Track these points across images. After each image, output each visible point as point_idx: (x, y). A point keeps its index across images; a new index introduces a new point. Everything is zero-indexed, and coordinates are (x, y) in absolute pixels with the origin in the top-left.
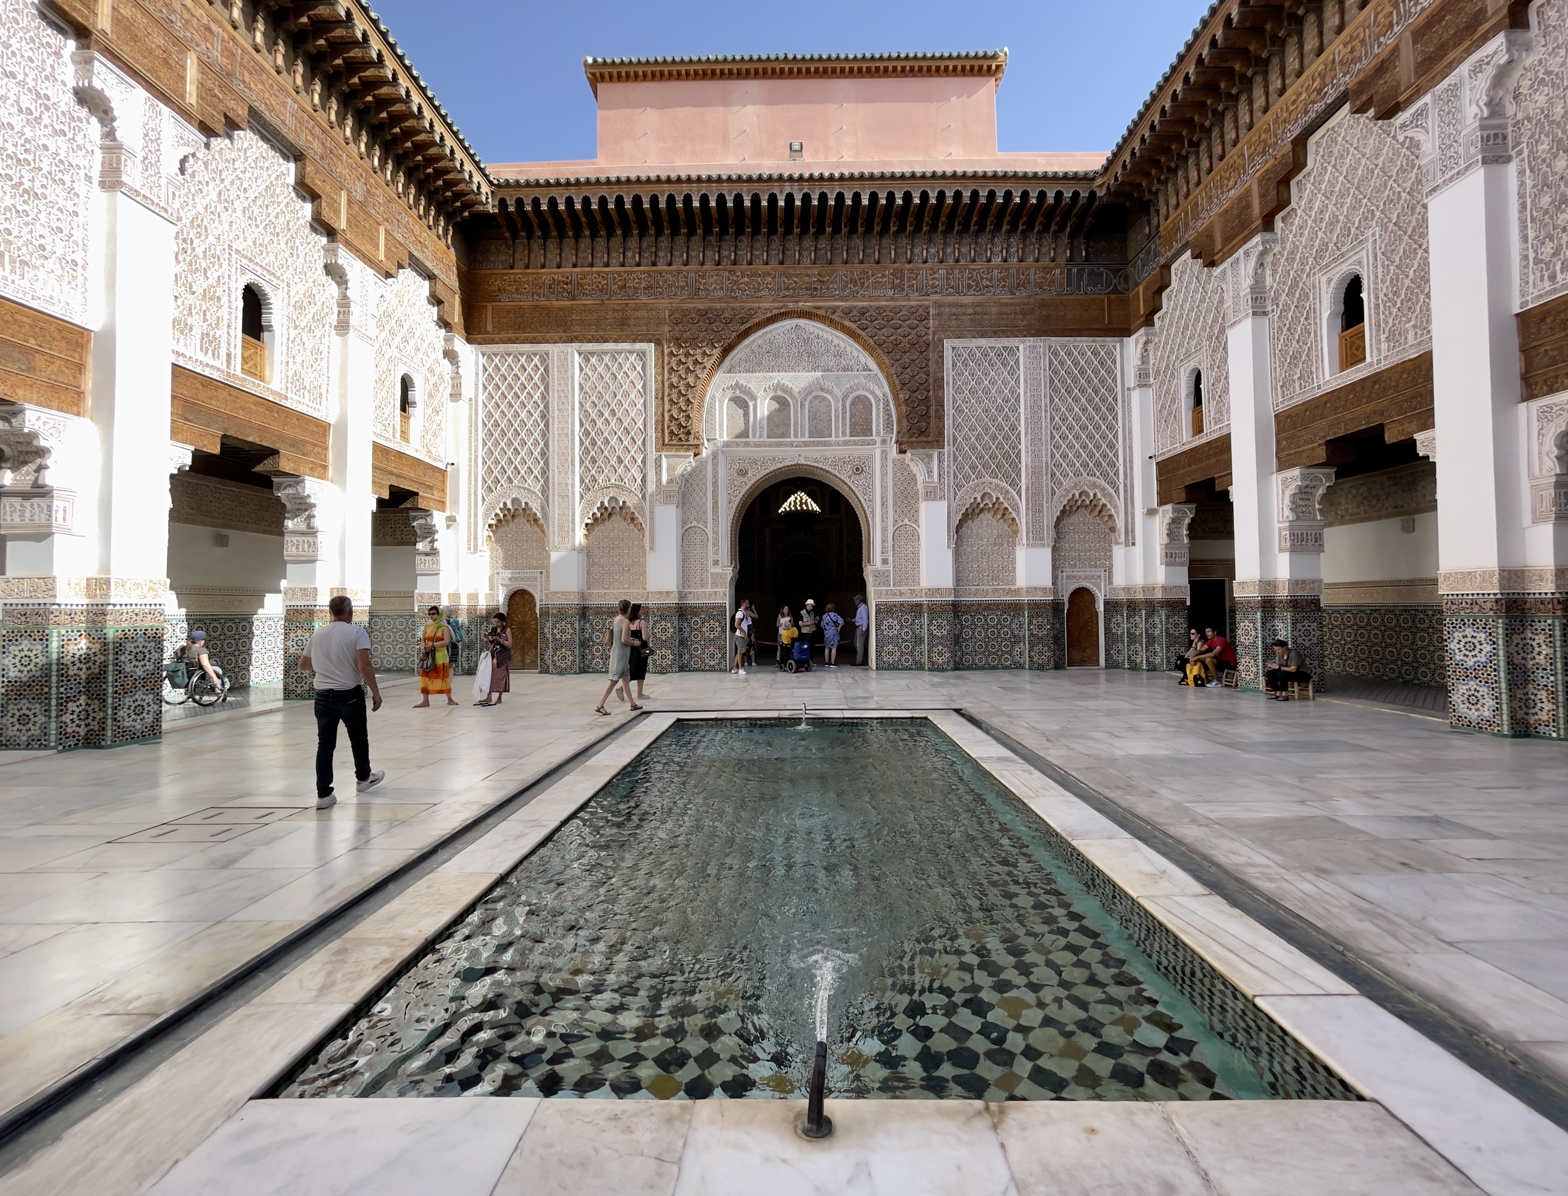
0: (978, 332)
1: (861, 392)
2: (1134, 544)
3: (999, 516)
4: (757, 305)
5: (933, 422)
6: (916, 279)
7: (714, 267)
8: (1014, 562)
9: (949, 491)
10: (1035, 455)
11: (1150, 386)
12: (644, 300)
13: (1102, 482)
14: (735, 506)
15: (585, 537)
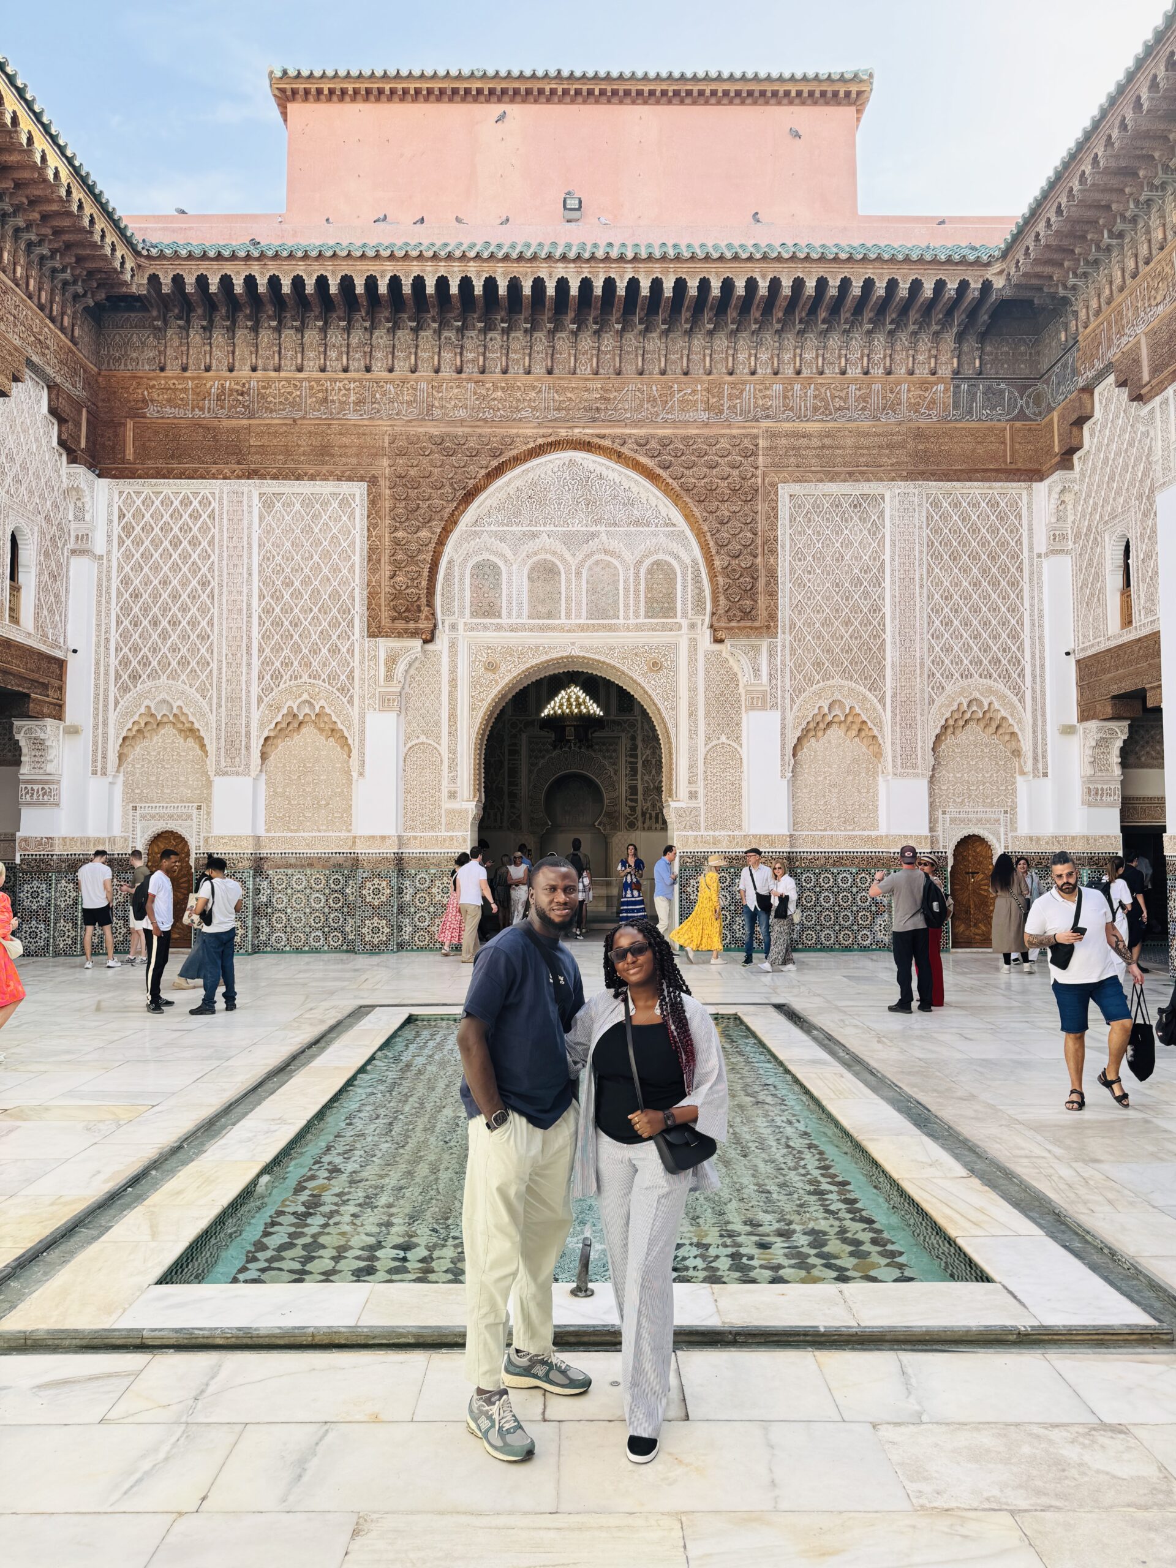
0: (827, 473)
1: (661, 556)
2: (1045, 775)
3: (854, 733)
4: (515, 431)
5: (762, 601)
6: (739, 397)
7: (455, 375)
8: (875, 797)
9: (783, 697)
10: (906, 645)
11: (1068, 552)
12: (353, 417)
13: (1000, 686)
14: (481, 714)
15: (264, 756)
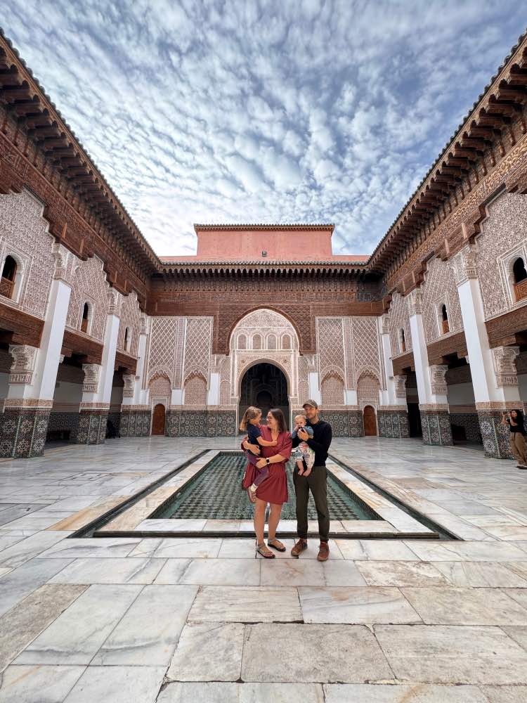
0: (327, 314)
1: (286, 334)
2: (386, 390)
3: (337, 379)
4: (250, 304)
5: (312, 344)
6: (305, 296)
7: (236, 291)
8: (343, 395)
9: (318, 369)
10: (349, 356)
11: (388, 333)
12: (211, 301)
13: (373, 366)
14: (240, 374)
15: (185, 384)
